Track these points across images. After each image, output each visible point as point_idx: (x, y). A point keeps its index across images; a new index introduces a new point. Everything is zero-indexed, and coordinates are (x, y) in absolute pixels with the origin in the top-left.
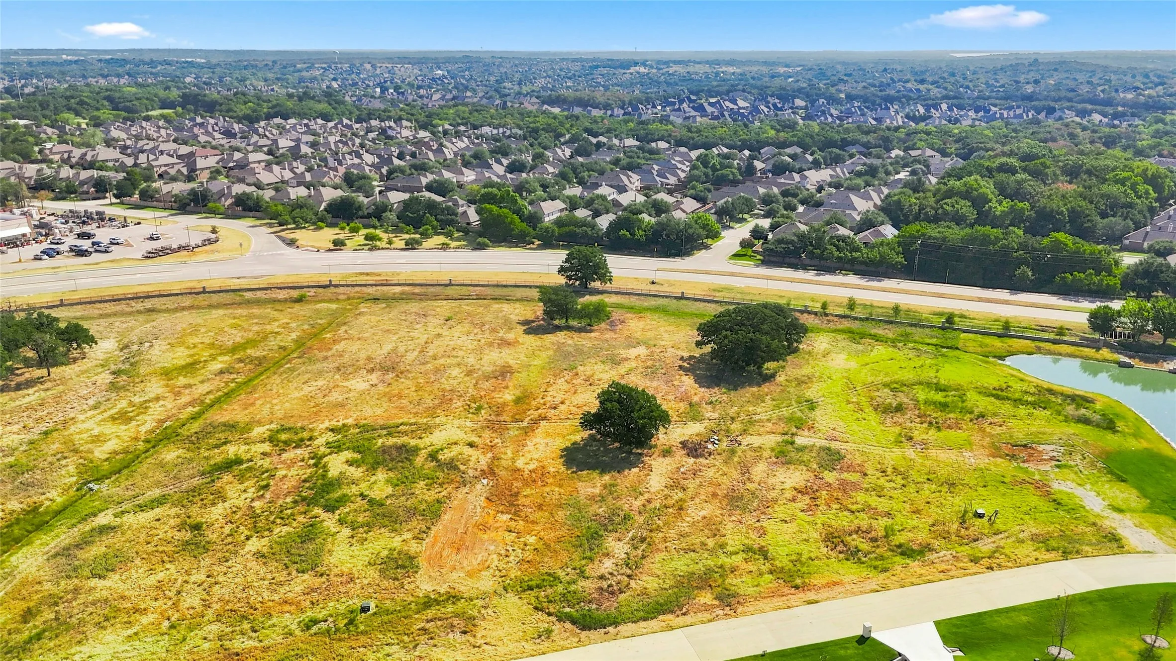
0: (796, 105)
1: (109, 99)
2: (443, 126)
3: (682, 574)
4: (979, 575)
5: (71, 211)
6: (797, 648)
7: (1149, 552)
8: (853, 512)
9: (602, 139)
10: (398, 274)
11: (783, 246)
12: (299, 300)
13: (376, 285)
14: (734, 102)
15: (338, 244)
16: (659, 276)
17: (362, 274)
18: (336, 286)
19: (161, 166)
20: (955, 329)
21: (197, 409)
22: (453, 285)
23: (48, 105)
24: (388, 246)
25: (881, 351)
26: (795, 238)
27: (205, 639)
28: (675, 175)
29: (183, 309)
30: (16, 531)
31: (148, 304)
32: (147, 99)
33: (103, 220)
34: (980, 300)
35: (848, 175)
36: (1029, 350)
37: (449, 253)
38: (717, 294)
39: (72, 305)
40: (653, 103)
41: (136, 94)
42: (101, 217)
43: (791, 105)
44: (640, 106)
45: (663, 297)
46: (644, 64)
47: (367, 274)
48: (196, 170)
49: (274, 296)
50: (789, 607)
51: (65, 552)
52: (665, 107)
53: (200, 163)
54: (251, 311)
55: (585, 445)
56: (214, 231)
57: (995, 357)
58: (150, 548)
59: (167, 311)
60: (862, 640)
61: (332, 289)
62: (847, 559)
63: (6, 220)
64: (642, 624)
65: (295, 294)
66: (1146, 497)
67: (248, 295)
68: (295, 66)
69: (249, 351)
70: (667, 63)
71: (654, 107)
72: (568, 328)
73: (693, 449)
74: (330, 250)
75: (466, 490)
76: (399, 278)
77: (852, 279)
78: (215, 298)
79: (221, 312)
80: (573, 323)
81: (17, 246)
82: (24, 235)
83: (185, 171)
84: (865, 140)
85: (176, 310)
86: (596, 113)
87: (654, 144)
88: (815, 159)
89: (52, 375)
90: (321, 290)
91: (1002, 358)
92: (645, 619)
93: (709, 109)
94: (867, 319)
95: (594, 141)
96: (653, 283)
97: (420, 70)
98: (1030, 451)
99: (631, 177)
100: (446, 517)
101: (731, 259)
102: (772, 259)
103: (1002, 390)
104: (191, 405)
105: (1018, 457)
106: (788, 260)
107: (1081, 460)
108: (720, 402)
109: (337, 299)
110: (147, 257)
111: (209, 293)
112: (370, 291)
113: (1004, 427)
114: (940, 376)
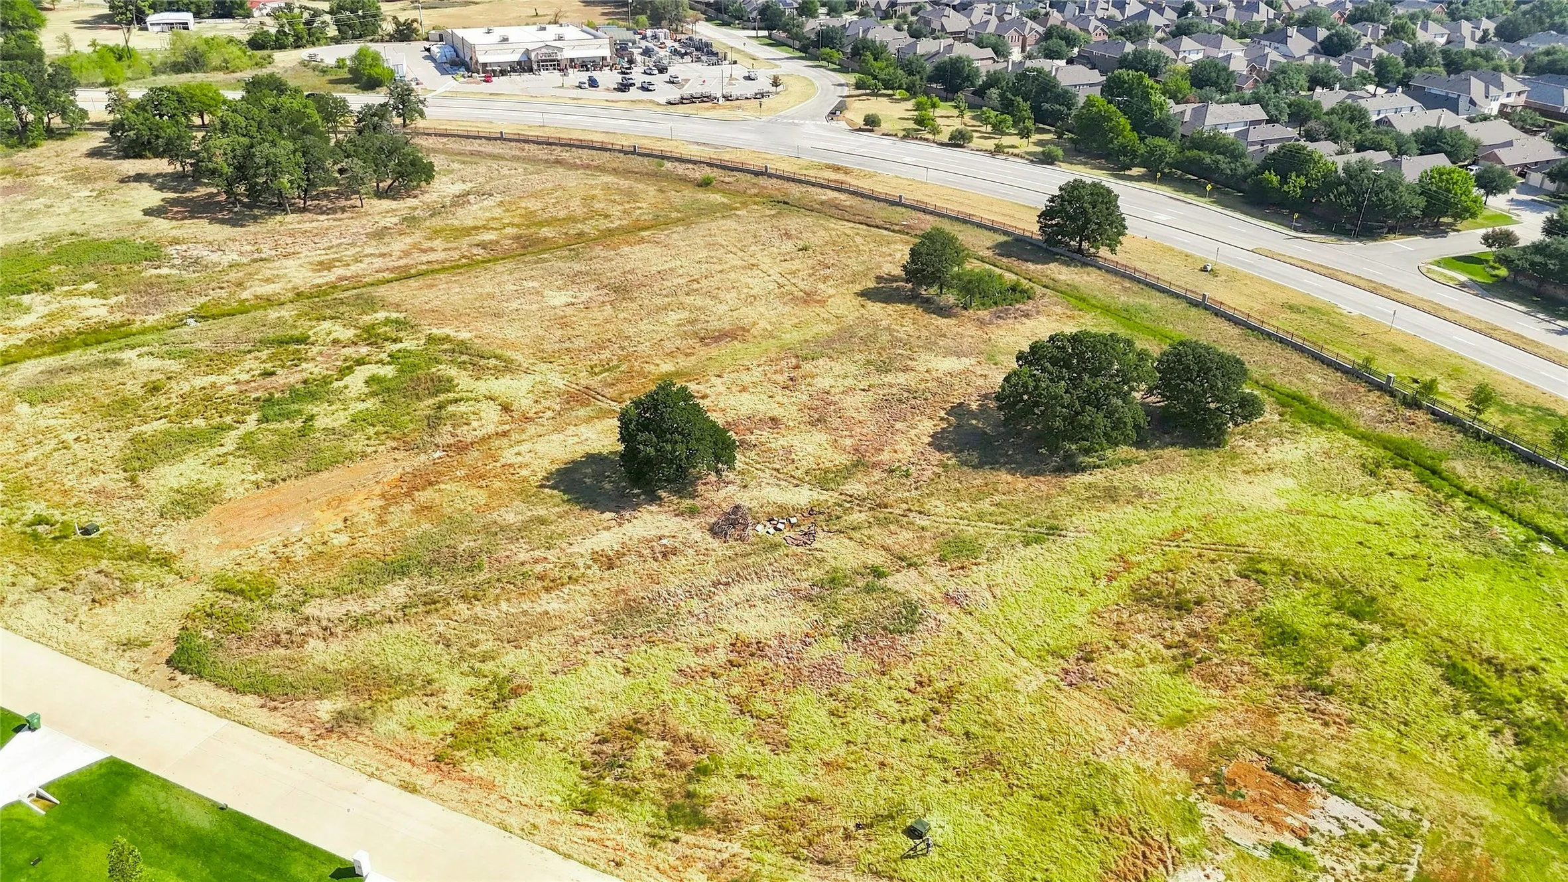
11: (1537, 258)
12: (705, 184)
15: (873, 122)
16: (1231, 260)
17: (831, 167)
21: (391, 276)
22: (902, 205)
24: (927, 135)
29: (586, 167)
31: (567, 155)
42: (707, 51)
45: (1173, 294)
47: (838, 169)
49: (690, 172)
54: (635, 185)
56: (774, 84)
60: (347, 873)
61: (759, 179)
62: (585, 767)
67: (668, 166)
69: (545, 229)
73: (731, 522)
74: (858, 129)
75: (401, 455)
79: (610, 178)
80: (948, 298)
81: (584, 69)
82: (604, 58)
89: (364, 208)
90: (747, 177)
92: (230, 689)
94: (1488, 438)
96: (1204, 270)
98: (1287, 794)
99: (1500, 86)
100: (324, 475)
101: (1438, 263)
102: (1522, 280)
103: (1500, 671)
104: (391, 270)
105: (1230, 790)
106: (1550, 289)
107: (1364, 868)
108: (907, 476)
109: (745, 192)
110: (670, 103)
111: (639, 154)
112: (796, 191)
113: (1333, 730)
114: (1411, 588)
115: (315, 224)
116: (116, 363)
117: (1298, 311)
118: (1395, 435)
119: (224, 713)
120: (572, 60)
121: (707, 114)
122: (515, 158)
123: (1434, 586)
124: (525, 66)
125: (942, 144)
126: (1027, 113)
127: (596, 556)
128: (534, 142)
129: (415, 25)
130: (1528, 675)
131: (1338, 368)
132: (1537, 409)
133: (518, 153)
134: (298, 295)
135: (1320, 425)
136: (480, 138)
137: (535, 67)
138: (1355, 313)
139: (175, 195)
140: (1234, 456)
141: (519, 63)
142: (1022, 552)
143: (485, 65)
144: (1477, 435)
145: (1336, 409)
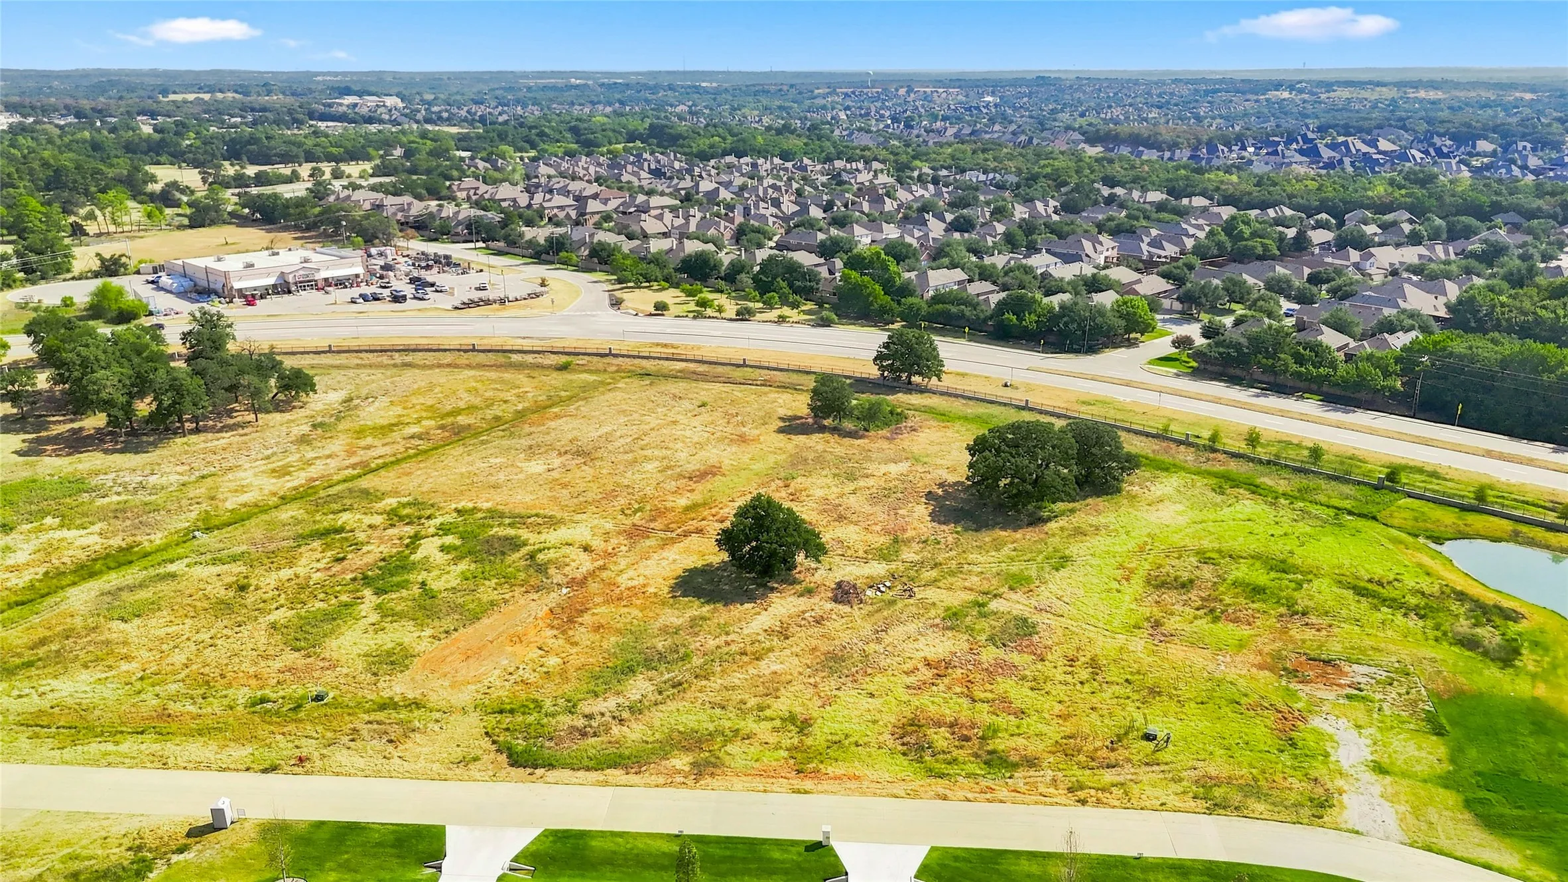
0: (1478, 149)
1: (575, 131)
2: (921, 169)
3: (682, 729)
4: (1059, 807)
5: (423, 253)
6: (727, 838)
7: (1357, 832)
8: (974, 701)
9: (1119, 191)
10: (699, 348)
11: (1221, 350)
12: (564, 368)
13: (660, 359)
14: (1373, 143)
15: (661, 308)
16: (1018, 377)
17: (658, 345)
18: (616, 356)
19: (553, 208)
20: (1397, 491)
21: (356, 472)
22: (747, 366)
23: (507, 136)
24: (717, 314)
25: (1248, 506)
26: (1244, 341)
27: (157, 695)
28: (1179, 243)
29: (440, 366)
30: (98, 566)
31: (409, 358)
32: (614, 131)
33: (448, 264)
34: (1489, 454)
35: (1453, 257)
36: (1498, 534)
37: (784, 328)
38: (1083, 408)
39: (339, 352)
40: (1243, 144)
41: (604, 124)
42: (446, 262)
43: (1469, 149)
44: (1221, 147)
45: (1000, 404)
46: (1291, 88)
47: (666, 346)
48: (585, 214)
49: (540, 360)
50: (765, 791)
51: (115, 593)
52: (1261, 148)
53: (593, 206)
54: (501, 375)
55: (718, 569)
56: (543, 284)
57: (1428, 538)
58: (189, 601)
59: (424, 367)
60: (816, 847)
61: (610, 360)
62: (904, 754)
63: (342, 258)
64: (581, 774)
65: (563, 359)
66: (1453, 761)
67: (515, 358)
68: (812, 92)
69: (459, 418)
70: (1329, 86)
71: (1244, 148)
72: (835, 430)
73: (844, 593)
74: (651, 315)
75: (535, 596)
76: (696, 353)
77: (1310, 406)
78: (481, 358)
79: (472, 373)
80: (848, 425)
81: (346, 287)
82: (357, 276)
83: (573, 214)
84: (1534, 206)
85: (431, 367)
86: (1150, 155)
87: (1185, 201)
88: (1413, 231)
89: (260, 422)
90: (596, 359)
91: (1439, 540)
92: (588, 769)
93: (1326, 154)
94: (1269, 462)
95: (1106, 192)
96: (1006, 386)
97: (967, 96)
98: (1329, 669)
99: (1101, 244)
100: (485, 621)
101: (1149, 363)
102: (1209, 368)
103: (1380, 583)
104: (354, 467)
105: (1300, 674)
106: (1231, 371)
107: (1400, 695)
108: (938, 543)
109: (605, 370)
110: (456, 308)
111: (479, 351)
112: (649, 365)
113: (1324, 633)
114: (1299, 551)
115: (222, 441)
116: (173, 576)
117: (1090, 404)
118: (1215, 469)
119: (606, 784)
120: (326, 280)
121: (501, 314)
122: (358, 366)
123: (1308, 547)
124: (283, 288)
125: (731, 320)
126: (787, 290)
127: (769, 632)
128: (366, 351)
129: (124, 260)
130: (1395, 583)
131: (1148, 435)
132: (1279, 442)
133: (359, 362)
134: (282, 498)
135: (1167, 470)
136: (308, 353)
137: (293, 288)
138: (1128, 400)
139: (34, 436)
140: (1133, 497)
141: (275, 286)
142: (1058, 575)
143: (240, 291)
144: (1260, 462)
145: (1167, 459)
